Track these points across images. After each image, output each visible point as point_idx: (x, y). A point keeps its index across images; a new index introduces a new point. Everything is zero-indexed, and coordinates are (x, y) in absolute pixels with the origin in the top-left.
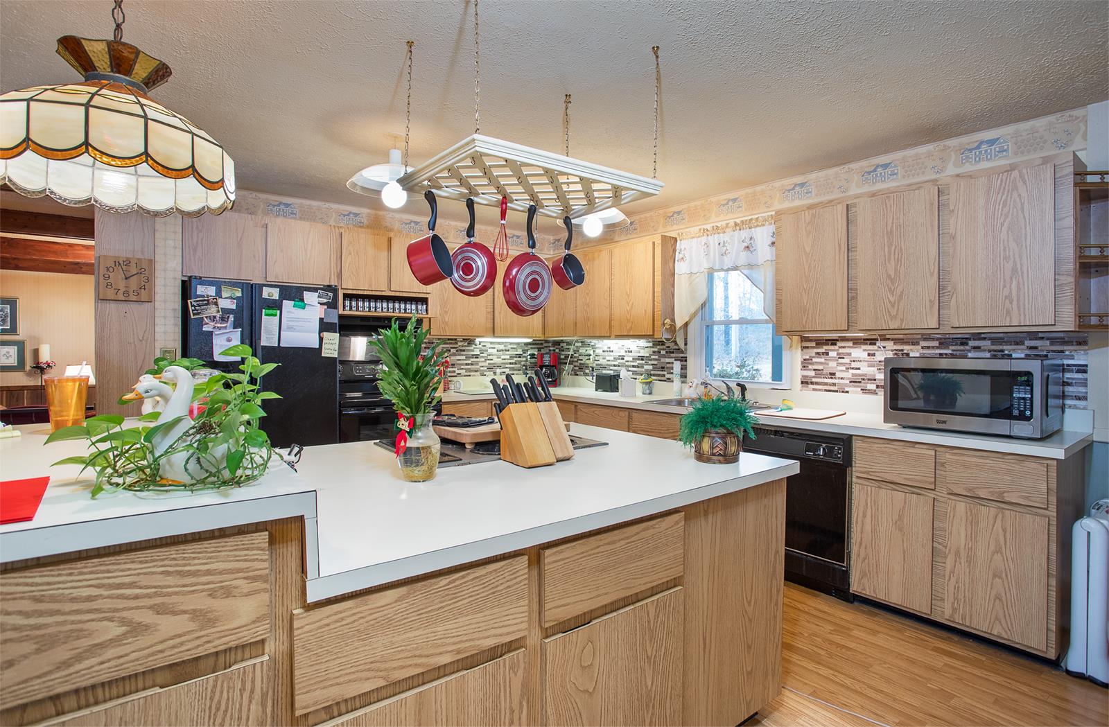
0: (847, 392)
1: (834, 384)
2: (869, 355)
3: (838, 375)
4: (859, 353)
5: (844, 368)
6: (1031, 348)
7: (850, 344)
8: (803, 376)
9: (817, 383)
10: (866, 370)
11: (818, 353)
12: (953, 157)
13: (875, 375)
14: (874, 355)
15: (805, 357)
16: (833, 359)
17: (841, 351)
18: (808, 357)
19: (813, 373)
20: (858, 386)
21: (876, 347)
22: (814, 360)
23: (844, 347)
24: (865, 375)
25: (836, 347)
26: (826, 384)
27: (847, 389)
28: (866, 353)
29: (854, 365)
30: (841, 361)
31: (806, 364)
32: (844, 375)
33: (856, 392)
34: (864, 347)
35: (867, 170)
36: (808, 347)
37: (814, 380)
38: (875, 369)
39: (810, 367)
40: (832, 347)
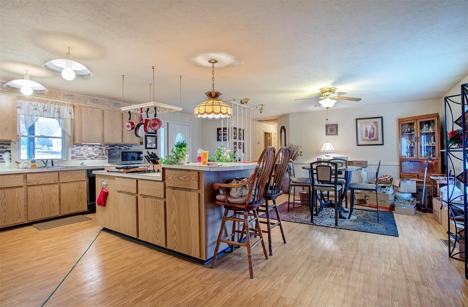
0: (87, 160)
1: (83, 158)
2: (93, 149)
3: (84, 155)
4: (90, 148)
5: (85, 153)
6: (125, 148)
7: (87, 146)
8: (72, 156)
9: (77, 158)
10: (92, 153)
11: (77, 149)
12: (112, 104)
13: (94, 155)
14: (94, 149)
15: (72, 150)
16: (82, 150)
17: (85, 148)
18: (73, 150)
19: (75, 155)
20: (90, 158)
21: (94, 147)
22: (76, 151)
23: (85, 147)
24: (92, 155)
25: (83, 147)
26: (80, 158)
27: (86, 159)
28: (92, 149)
29: (88, 152)
30: (84, 151)
31: (73, 152)
32: (85, 155)
33: (89, 160)
34: (91, 147)
35: (93, 99)
36: (74, 147)
37: (76, 157)
38: (94, 153)
39: (74, 153)
40: (82, 147)
